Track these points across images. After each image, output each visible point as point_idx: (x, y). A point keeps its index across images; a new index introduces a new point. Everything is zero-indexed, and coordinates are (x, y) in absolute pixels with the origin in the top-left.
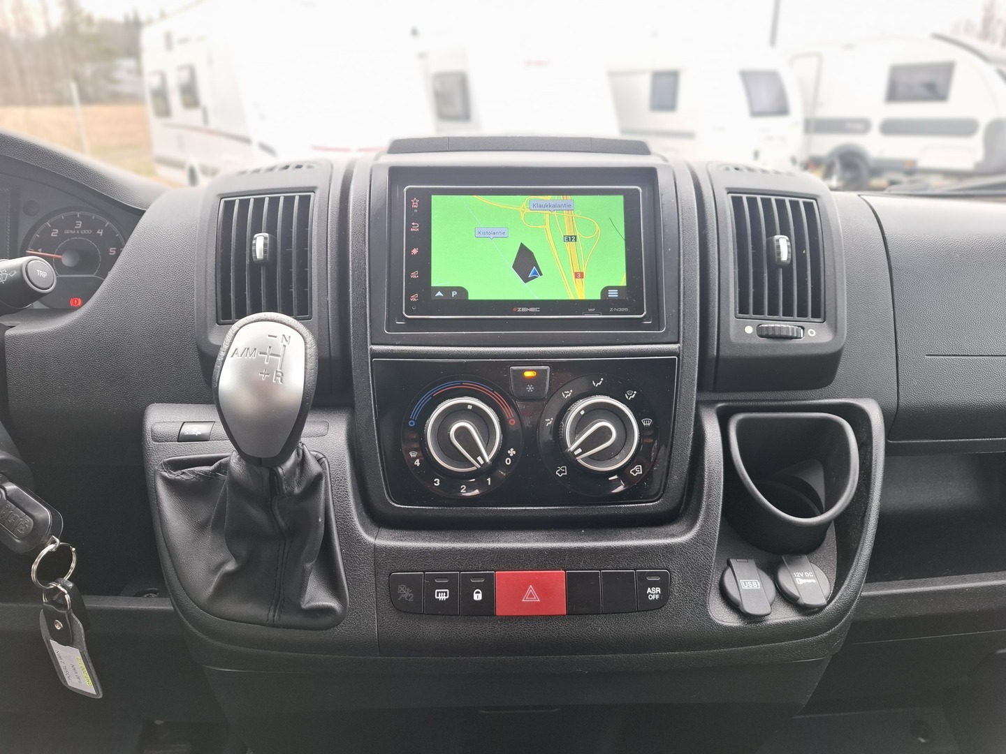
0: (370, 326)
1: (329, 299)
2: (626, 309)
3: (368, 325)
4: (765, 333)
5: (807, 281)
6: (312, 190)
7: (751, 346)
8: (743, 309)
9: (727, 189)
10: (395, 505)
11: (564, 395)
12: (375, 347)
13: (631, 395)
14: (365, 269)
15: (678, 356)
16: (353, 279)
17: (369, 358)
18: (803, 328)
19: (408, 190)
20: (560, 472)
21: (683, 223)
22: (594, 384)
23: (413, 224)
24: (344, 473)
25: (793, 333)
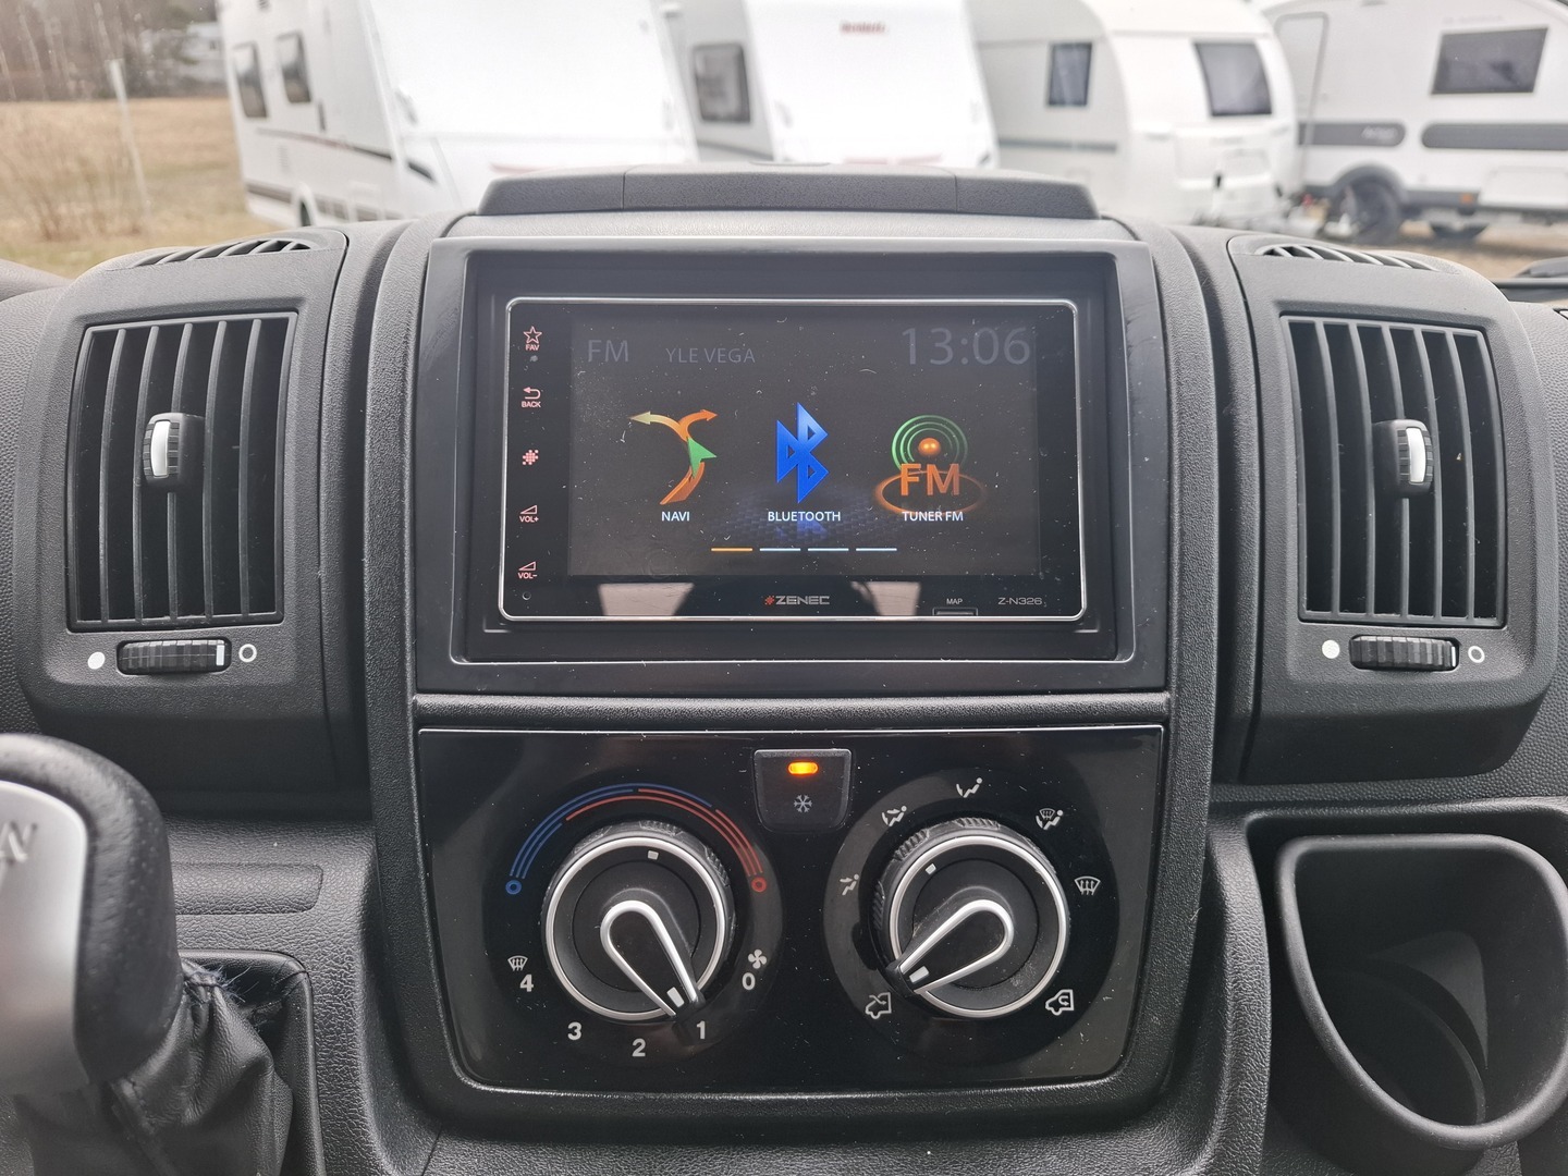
0: (415, 648)
1: (322, 573)
2: (1037, 601)
3: (408, 645)
4: (1368, 657)
5: (1465, 529)
6: (292, 305)
7: (1335, 689)
8: (1317, 598)
9: (1279, 303)
10: (475, 1085)
11: (886, 820)
12: (425, 700)
13: (1050, 820)
14: (401, 506)
15: (1166, 723)
16: (373, 531)
17: (411, 727)
18: (1456, 643)
19: (514, 308)
20: (875, 1009)
21: (1180, 395)
22: (960, 791)
23: (528, 390)
24: (347, 1013)
25: (1435, 658)
